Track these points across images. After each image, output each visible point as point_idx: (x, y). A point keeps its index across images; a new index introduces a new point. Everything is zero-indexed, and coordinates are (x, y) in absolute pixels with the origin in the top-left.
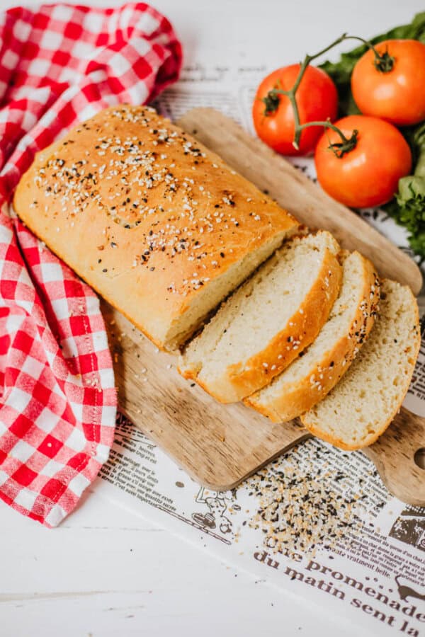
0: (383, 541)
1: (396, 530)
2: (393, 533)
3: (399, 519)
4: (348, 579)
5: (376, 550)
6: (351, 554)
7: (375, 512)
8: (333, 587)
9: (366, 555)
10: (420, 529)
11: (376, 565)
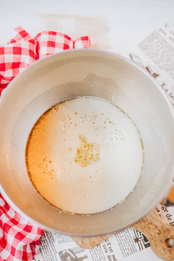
0: (55, 253)
1: (62, 253)
2: (60, 253)
3: (66, 250)
5: (50, 254)
7: (61, 242)
9: (46, 253)
10: (70, 259)
11: (45, 259)
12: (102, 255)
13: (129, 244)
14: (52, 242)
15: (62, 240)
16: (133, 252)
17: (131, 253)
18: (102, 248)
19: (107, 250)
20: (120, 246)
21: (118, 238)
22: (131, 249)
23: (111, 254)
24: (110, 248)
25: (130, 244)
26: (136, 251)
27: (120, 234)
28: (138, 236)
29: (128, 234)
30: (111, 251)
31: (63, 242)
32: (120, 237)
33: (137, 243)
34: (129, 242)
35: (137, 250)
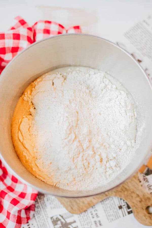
0: (47, 217)
1: (53, 218)
3: (57, 216)
5: (43, 219)
10: (60, 223)
11: (38, 223)
12: (89, 220)
14: (44, 208)
17: (115, 219)
19: (94, 215)
21: (103, 205)
22: (115, 215)
23: (97, 220)
25: (115, 211)
26: (120, 217)
27: (105, 201)
28: (122, 203)
29: (112, 201)
30: (97, 217)
31: (54, 208)
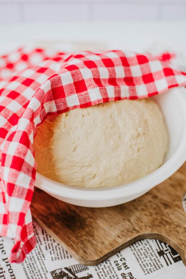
0: (45, 272)
1: (56, 272)
2: (52, 273)
3: (61, 269)
4: (14, 275)
5: (38, 274)
6: (26, 267)
7: (54, 259)
8: (4, 273)
9: (32, 272)
12: (114, 274)
13: (150, 258)
14: (42, 259)
15: (56, 256)
16: (158, 268)
17: (155, 269)
18: (114, 265)
19: (121, 266)
20: (138, 261)
21: (135, 252)
22: (154, 264)
23: (126, 272)
24: (124, 264)
25: (152, 258)
26: (163, 267)
27: (137, 247)
28: (163, 248)
29: (148, 246)
30: (126, 267)
31: (57, 259)
32: (137, 251)
33: (162, 257)
34: (151, 256)
35: (163, 265)
